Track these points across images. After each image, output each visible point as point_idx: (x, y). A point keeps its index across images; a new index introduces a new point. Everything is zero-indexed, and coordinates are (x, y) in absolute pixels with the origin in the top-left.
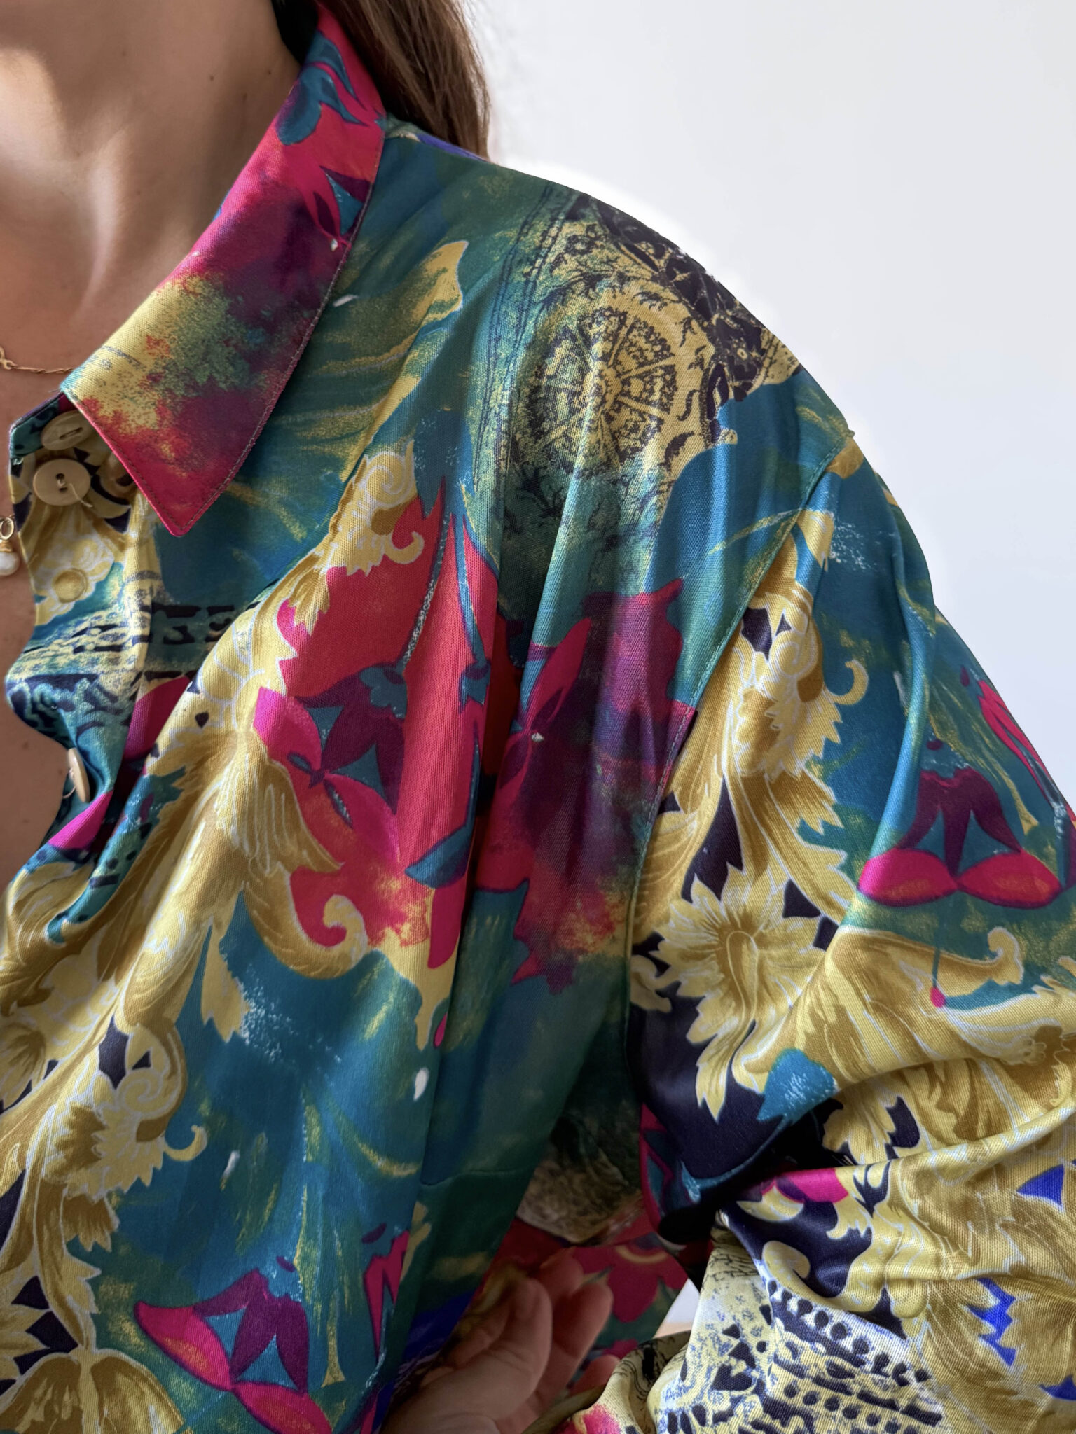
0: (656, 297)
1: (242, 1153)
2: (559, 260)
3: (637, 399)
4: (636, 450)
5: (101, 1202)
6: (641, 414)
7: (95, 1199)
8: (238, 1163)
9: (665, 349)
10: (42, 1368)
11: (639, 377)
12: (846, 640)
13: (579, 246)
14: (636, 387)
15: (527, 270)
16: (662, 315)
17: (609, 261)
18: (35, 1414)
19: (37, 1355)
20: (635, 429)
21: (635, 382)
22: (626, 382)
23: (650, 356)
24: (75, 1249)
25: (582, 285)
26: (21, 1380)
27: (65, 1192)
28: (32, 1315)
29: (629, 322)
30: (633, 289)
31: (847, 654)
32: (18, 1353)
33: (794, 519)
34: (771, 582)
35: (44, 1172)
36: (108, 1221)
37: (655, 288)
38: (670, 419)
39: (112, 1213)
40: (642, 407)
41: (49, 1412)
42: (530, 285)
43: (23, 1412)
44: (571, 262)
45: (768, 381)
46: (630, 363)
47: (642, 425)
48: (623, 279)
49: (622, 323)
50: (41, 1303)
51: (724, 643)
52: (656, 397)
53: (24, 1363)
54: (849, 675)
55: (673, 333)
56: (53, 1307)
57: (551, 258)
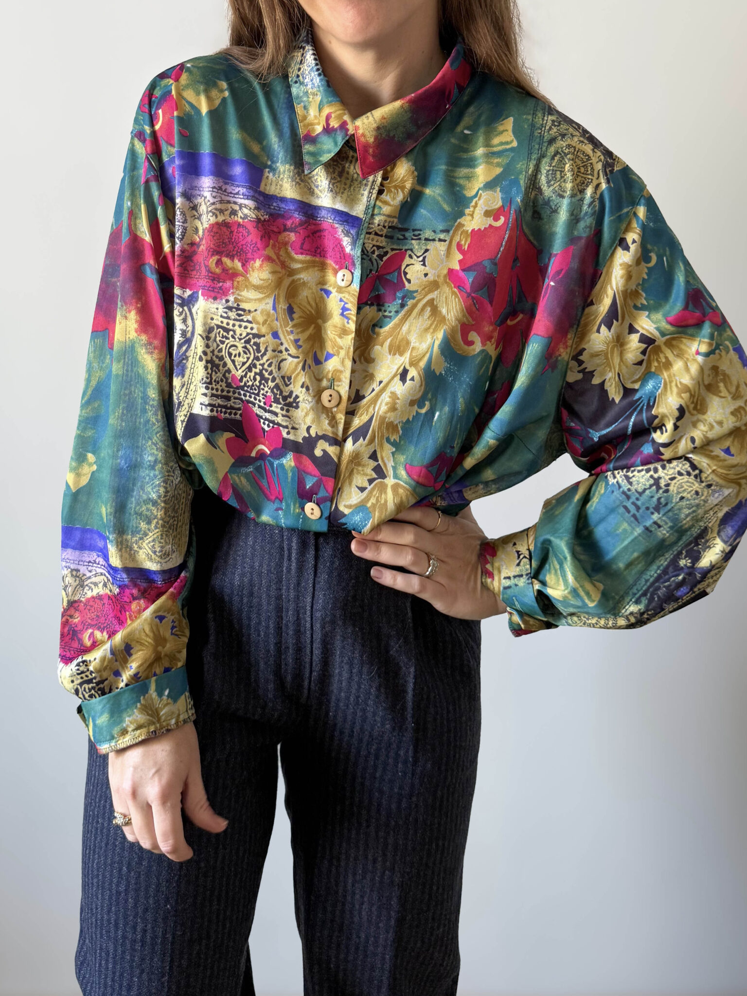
0: (582, 142)
1: (440, 412)
2: (550, 129)
3: (583, 174)
4: (584, 189)
5: (397, 425)
6: (585, 178)
7: (395, 423)
8: (439, 416)
9: (589, 158)
10: (376, 484)
11: (583, 166)
12: (649, 247)
13: (556, 124)
14: (582, 170)
15: (540, 131)
16: (586, 147)
17: (566, 130)
18: (373, 500)
19: (374, 479)
20: (584, 183)
21: (582, 168)
22: (579, 168)
23: (585, 160)
24: (388, 440)
25: (560, 138)
26: (369, 488)
27: (387, 420)
28: (373, 464)
29: (577, 149)
30: (576, 139)
31: (650, 251)
32: (369, 477)
33: (634, 210)
34: (628, 229)
35: (381, 413)
36: (398, 432)
37: (582, 139)
38: (594, 179)
39: (400, 429)
40: (585, 176)
41: (377, 500)
42: (542, 137)
43: (369, 499)
44: (555, 130)
45: (618, 169)
46: (579, 162)
47: (586, 182)
48: (572, 136)
49: (575, 150)
50: (376, 459)
51: (613, 248)
52: (589, 172)
53: (371, 481)
54: (650, 257)
55: (590, 153)
56: (380, 462)
57: (547, 128)
